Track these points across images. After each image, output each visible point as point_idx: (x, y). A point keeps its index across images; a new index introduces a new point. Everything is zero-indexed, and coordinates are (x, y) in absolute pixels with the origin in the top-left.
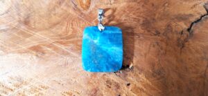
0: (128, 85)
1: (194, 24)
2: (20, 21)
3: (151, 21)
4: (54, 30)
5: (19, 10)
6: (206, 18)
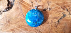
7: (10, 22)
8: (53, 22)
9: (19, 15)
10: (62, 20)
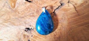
0: (32, 36)
1: (56, 10)
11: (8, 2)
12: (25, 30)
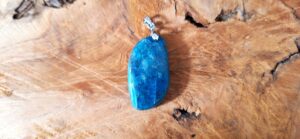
0: (193, 136)
1: (280, 65)
2: (61, 50)
3: (227, 58)
4: (105, 63)
5: (59, 34)
6: (297, 58)
7: (77, 51)
8: (253, 72)
9: (113, 29)
10: (288, 69)
11: (128, 17)
12: (174, 116)
